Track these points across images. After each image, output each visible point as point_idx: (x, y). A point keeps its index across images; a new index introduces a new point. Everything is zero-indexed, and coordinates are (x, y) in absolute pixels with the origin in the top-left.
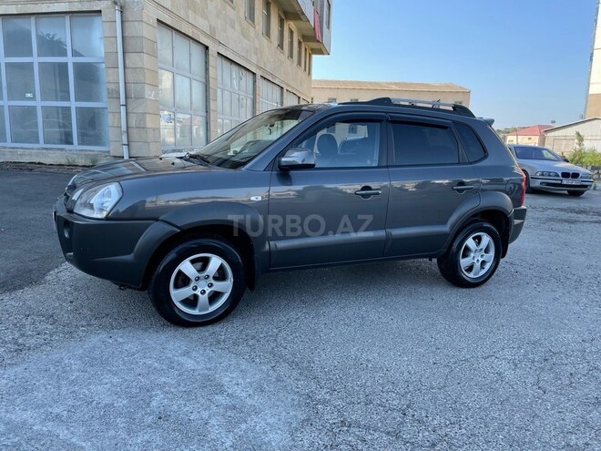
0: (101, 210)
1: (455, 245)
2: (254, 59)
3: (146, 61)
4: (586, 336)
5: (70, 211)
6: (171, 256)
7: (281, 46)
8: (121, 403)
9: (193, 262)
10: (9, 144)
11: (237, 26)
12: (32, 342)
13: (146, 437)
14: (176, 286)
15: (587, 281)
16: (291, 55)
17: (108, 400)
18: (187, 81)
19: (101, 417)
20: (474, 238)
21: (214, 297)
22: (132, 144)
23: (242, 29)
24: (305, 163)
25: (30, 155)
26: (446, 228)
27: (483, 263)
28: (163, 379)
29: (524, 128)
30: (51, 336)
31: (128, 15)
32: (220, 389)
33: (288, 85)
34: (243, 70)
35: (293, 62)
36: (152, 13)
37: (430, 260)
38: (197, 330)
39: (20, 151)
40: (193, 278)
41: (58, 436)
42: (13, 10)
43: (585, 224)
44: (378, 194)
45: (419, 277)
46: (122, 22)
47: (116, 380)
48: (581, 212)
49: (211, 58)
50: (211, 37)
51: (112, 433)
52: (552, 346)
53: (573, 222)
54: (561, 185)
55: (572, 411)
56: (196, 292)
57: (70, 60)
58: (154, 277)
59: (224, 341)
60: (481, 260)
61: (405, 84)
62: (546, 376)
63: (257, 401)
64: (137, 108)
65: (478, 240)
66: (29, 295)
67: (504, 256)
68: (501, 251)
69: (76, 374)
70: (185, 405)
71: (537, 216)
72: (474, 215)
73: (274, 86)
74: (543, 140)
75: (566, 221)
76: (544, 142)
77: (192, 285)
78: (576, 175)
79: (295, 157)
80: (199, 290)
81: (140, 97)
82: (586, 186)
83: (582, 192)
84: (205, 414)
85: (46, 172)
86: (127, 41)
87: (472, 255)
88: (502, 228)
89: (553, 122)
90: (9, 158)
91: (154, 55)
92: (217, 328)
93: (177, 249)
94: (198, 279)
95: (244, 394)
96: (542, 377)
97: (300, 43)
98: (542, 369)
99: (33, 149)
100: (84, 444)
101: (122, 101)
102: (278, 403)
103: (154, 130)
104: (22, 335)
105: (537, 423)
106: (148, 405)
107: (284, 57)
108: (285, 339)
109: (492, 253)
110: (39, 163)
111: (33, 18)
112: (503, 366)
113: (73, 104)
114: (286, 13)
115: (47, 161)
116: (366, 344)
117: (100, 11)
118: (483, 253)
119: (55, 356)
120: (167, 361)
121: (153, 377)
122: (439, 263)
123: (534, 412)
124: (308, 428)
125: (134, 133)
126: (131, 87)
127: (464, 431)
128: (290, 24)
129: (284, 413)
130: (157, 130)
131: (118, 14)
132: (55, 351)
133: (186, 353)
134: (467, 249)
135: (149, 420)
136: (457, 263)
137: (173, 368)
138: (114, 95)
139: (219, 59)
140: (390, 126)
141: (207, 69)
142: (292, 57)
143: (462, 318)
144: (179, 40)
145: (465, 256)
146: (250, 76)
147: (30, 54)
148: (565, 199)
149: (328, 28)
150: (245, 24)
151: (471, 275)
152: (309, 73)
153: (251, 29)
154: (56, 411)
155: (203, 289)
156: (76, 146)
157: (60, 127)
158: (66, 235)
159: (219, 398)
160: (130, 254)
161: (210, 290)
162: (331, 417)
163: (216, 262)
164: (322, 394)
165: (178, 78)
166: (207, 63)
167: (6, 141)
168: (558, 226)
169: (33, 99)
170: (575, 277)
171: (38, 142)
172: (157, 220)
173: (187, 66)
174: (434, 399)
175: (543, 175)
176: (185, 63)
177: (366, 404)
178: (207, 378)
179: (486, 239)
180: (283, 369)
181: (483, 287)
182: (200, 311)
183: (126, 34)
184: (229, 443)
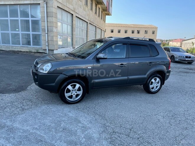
0: (46, 71)
1: (148, 81)
2: (87, 18)
3: (54, 20)
4: (186, 109)
5: (37, 71)
6: (65, 84)
7: (96, 13)
8: (53, 125)
9: (71, 86)
10: (11, 45)
11: (82, 7)
12: (26, 107)
13: (61, 134)
14: (67, 93)
15: (189, 92)
16: (99, 16)
17: (49, 124)
18: (66, 25)
19: (48, 129)
20: (154, 79)
21: (77, 96)
22: (49, 46)
23: (84, 8)
24: (104, 57)
25: (18, 48)
26: (146, 76)
27: (157, 87)
28: (64, 119)
29: (176, 39)
30: (31, 106)
31: (49, 5)
32: (80, 122)
33: (98, 26)
34: (84, 21)
35: (100, 18)
36: (56, 4)
37: (141, 85)
38: (72, 105)
39: (14, 47)
40: (71, 90)
41: (37, 133)
42: (12, 3)
43: (191, 73)
44: (125, 66)
45: (137, 90)
46: (46, 7)
47: (51, 119)
48: (191, 69)
49: (74, 18)
50: (74, 11)
51: (51, 133)
52: (175, 112)
53: (188, 73)
54: (185, 60)
55: (178, 131)
56: (72, 94)
57: (30, 19)
58: (60, 90)
59: (80, 108)
60: (156, 86)
61: (136, 25)
62: (172, 121)
63: (90, 125)
64: (51, 34)
65: (155, 80)
66: (23, 93)
67: (163, 84)
68: (162, 83)
69: (40, 117)
70: (70, 126)
71: (176, 70)
72: (155, 72)
73: (93, 26)
74: (181, 44)
75: (185, 72)
76: (182, 44)
77: (71, 92)
78: (190, 57)
79: (101, 55)
80: (73, 94)
81: (52, 31)
82: (193, 61)
83: (192, 63)
84: (76, 129)
85: (22, 54)
86: (48, 13)
87: (153, 84)
88: (163, 76)
89: (185, 38)
90: (11, 49)
91: (56, 18)
92: (78, 105)
93: (67, 82)
94: (73, 90)
95: (86, 123)
96: (171, 121)
97: (102, 12)
98: (171, 119)
99: (18, 47)
100: (44, 136)
101: (46, 32)
102: (96, 126)
103: (56, 41)
104: (23, 105)
105: (168, 134)
106: (60, 126)
107: (97, 16)
108: (97, 108)
109: (160, 84)
110: (20, 51)
111: (18, 6)
112: (160, 118)
113: (31, 33)
114: (97, 2)
115: (23, 50)
116: (121, 110)
117: (40, 4)
118: (157, 83)
119: (33, 112)
120: (64, 114)
121: (61, 118)
122: (143, 86)
123: (167, 131)
124: (104, 133)
125: (50, 42)
126: (49, 28)
127: (147, 135)
128: (99, 6)
129: (97, 129)
130: (57, 41)
131: (45, 5)
132: (33, 110)
133: (70, 112)
134: (152, 82)
135: (61, 130)
136: (149, 87)
137: (66, 116)
138: (44, 30)
139: (76, 18)
140: (130, 46)
141: (72, 22)
142: (99, 17)
143: (149, 103)
144: (64, 12)
145: (151, 84)
146: (86, 23)
147: (18, 17)
148: (186, 65)
149: (111, 7)
150: (85, 6)
151: (153, 90)
152: (105, 22)
153: (86, 8)
154: (36, 127)
155: (74, 93)
156: (32, 46)
157: (26, 39)
158: (36, 78)
159: (80, 124)
160: (54, 83)
161: (76, 94)
162: (110, 131)
163: (78, 86)
164: (108, 124)
165: (64, 25)
166: (72, 19)
167: (10, 44)
168: (183, 74)
169: (19, 31)
170: (186, 91)
171: (20, 44)
172: (62, 74)
173: (66, 21)
174: (139, 126)
175: (179, 57)
176: (66, 20)
177: (120, 127)
178: (76, 119)
179: (158, 79)
180: (97, 117)
181: (157, 94)
182: (73, 99)
183: (48, 11)
184: (83, 136)
